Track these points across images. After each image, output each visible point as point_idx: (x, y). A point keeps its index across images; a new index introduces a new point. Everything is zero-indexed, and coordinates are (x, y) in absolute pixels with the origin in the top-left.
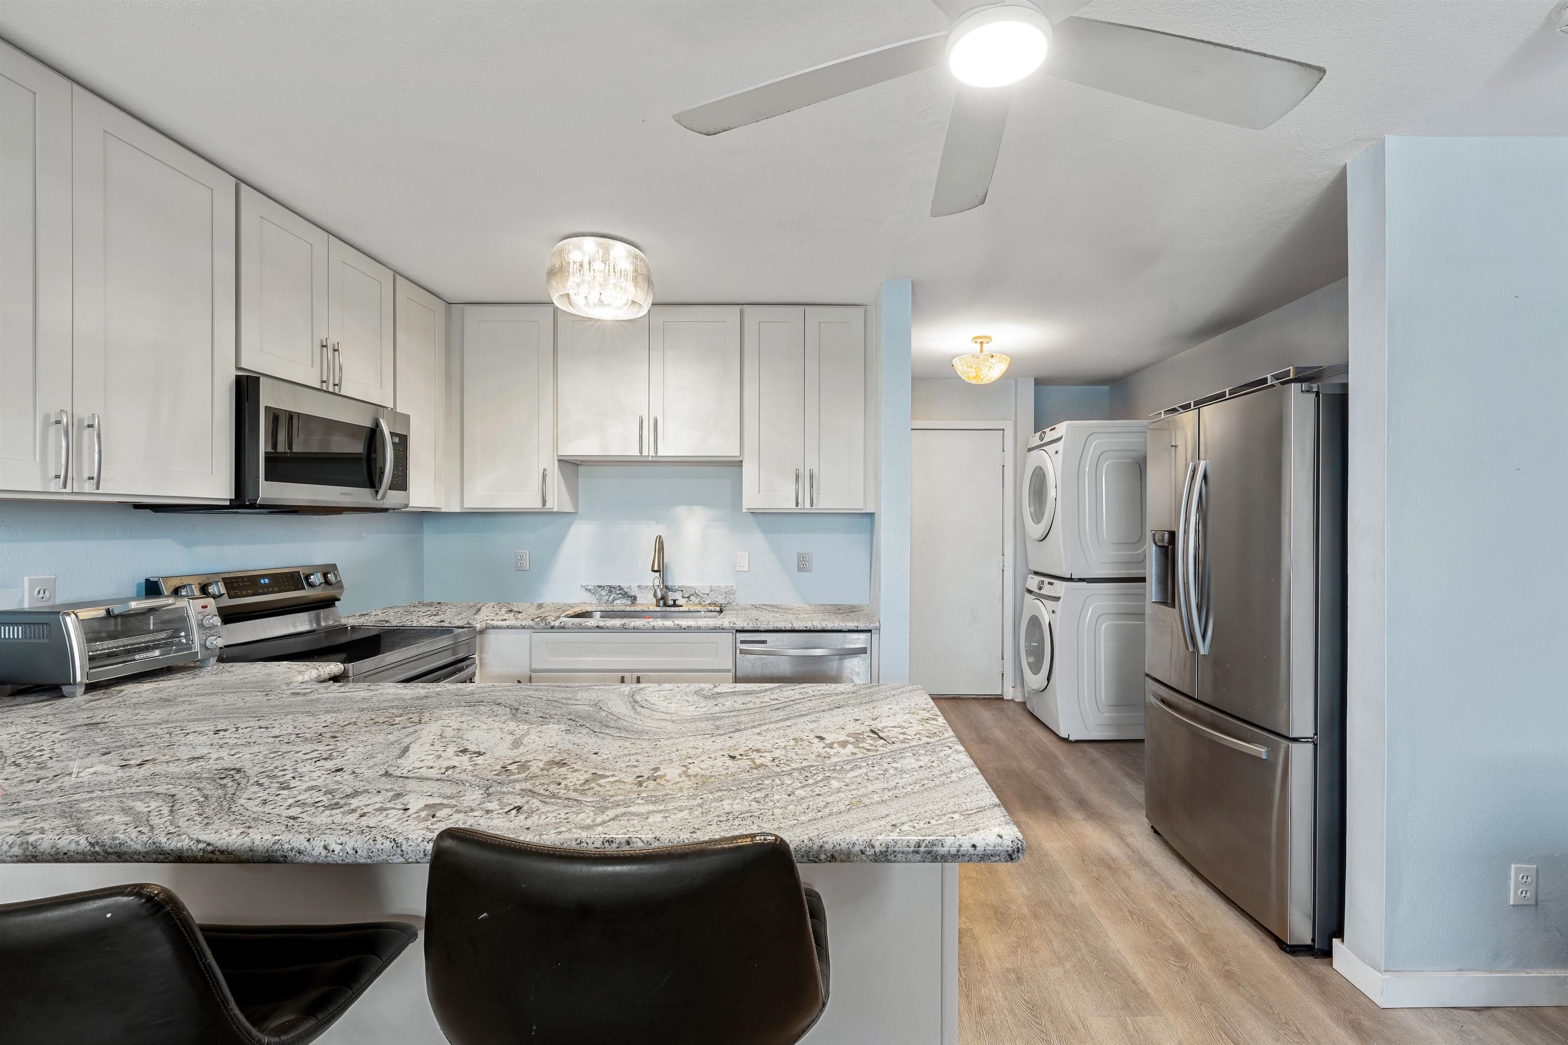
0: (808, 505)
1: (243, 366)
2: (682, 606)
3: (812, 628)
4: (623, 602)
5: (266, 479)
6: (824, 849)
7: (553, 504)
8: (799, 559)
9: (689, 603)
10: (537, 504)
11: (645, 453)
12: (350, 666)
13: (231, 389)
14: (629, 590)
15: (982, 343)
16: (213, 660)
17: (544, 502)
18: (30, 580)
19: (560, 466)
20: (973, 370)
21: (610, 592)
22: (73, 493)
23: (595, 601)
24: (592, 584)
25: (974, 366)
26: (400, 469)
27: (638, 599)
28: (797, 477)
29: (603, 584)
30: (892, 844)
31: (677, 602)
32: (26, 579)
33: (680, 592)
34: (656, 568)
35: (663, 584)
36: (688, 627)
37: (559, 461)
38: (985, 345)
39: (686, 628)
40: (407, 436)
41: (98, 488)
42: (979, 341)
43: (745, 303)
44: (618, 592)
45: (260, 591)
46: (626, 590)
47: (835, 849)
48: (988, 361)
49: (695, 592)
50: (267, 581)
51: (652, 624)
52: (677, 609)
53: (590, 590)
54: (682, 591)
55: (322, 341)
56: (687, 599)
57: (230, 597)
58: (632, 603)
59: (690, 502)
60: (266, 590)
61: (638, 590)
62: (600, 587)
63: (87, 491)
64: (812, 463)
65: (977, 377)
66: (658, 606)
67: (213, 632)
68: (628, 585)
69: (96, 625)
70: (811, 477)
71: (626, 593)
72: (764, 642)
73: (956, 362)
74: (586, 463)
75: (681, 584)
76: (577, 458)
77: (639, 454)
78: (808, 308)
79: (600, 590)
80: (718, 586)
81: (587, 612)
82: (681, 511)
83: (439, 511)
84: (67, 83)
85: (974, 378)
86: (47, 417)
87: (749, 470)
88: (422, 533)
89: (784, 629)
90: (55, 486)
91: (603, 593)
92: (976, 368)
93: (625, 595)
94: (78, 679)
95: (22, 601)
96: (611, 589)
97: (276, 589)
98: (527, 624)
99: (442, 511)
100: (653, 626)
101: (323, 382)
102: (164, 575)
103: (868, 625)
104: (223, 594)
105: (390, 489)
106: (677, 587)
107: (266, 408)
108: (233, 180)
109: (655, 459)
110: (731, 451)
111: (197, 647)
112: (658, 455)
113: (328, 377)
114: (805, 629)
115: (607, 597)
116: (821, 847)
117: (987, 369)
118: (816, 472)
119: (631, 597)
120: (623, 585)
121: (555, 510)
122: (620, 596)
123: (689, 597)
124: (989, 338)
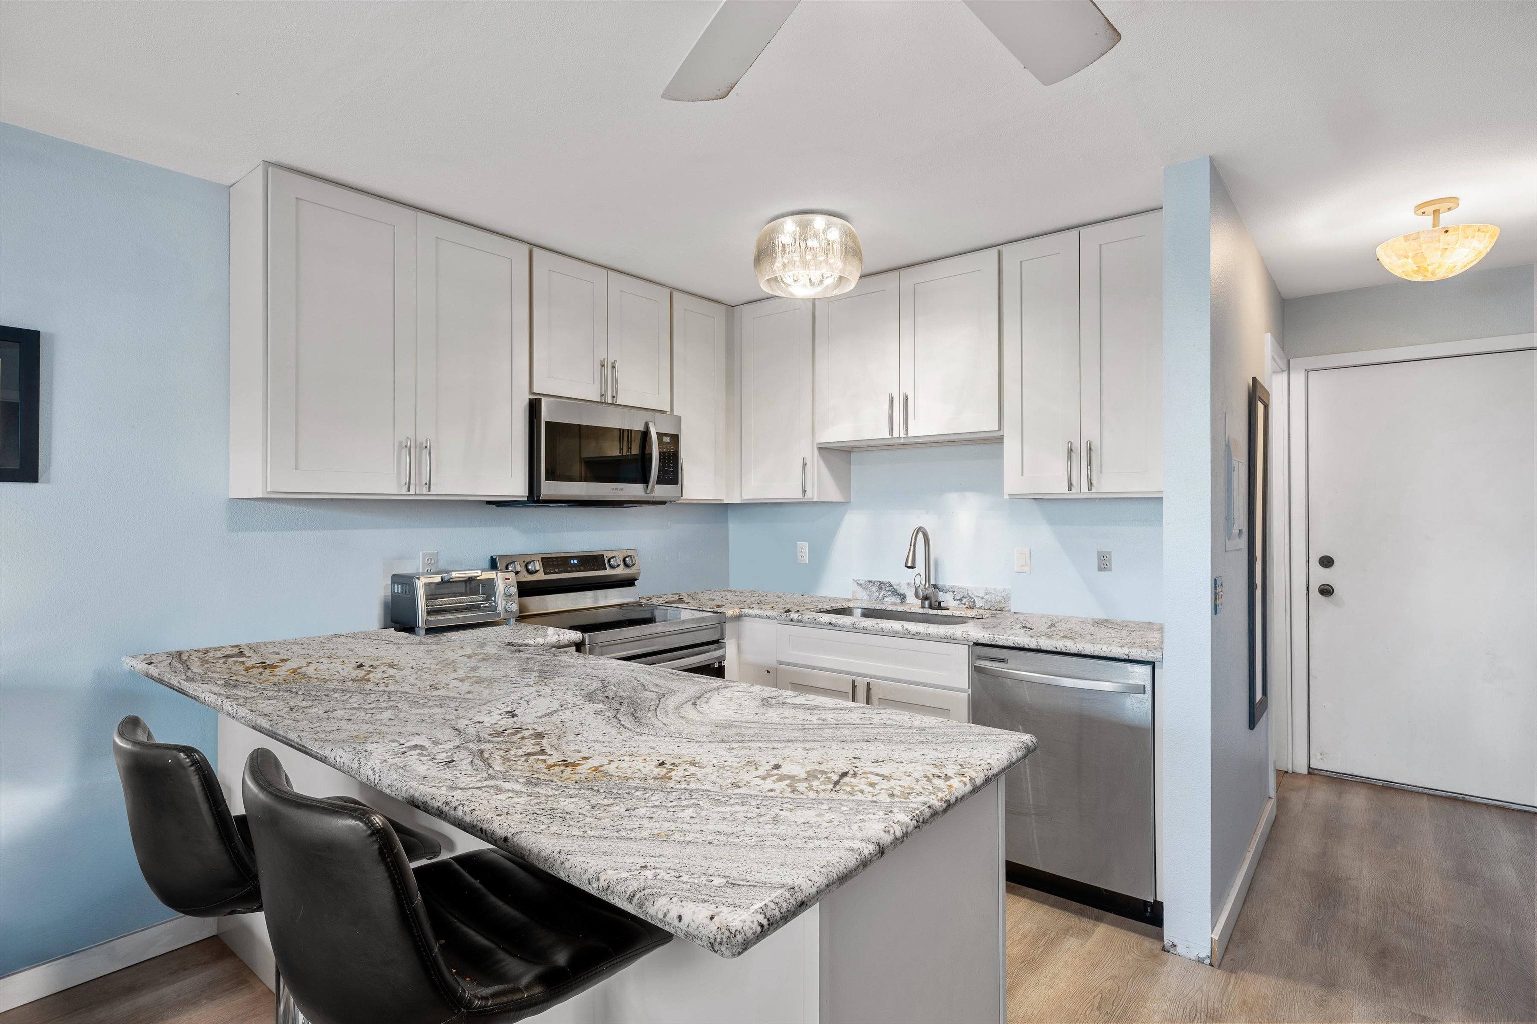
0: (1085, 489)
1: (535, 391)
2: (948, 609)
3: (1064, 651)
4: (892, 601)
5: (547, 480)
6: (563, 866)
7: (813, 495)
8: (1099, 559)
9: (960, 606)
10: (796, 495)
11: (896, 435)
12: (587, 636)
13: (525, 411)
14: (898, 587)
15: (1436, 213)
16: (513, 621)
17: (804, 492)
18: (423, 554)
19: (820, 454)
20: (1410, 261)
21: (880, 588)
22: (416, 495)
23: (865, 598)
24: (864, 578)
25: (1411, 255)
26: (672, 465)
27: (907, 598)
28: (1070, 451)
29: (873, 580)
30: (614, 883)
31: (942, 605)
32: (421, 553)
33: (951, 593)
34: (909, 564)
35: (929, 582)
36: (917, 633)
37: (819, 449)
38: (1442, 216)
39: (915, 634)
40: (678, 436)
41: (429, 491)
42: (1430, 210)
43: (1004, 242)
44: (887, 589)
45: (570, 569)
46: (895, 587)
47: (571, 870)
48: (1439, 241)
49: (968, 594)
50: (576, 562)
51: (881, 626)
52: (939, 612)
53: (861, 586)
54: (954, 592)
55: (601, 362)
56: (958, 602)
57: (545, 574)
58: (902, 603)
59: (962, 488)
60: (574, 569)
61: (907, 588)
62: (870, 582)
63: (424, 493)
64: (1091, 432)
65: (1419, 271)
66: (923, 607)
67: (511, 599)
68: (897, 583)
69: (433, 587)
70: (1090, 450)
71: (895, 591)
72: (1002, 661)
73: (1380, 253)
74: (857, 450)
75: (952, 584)
76: (843, 445)
77: (890, 437)
78: (1083, 231)
79: (870, 585)
80: (994, 590)
81: (849, 608)
82: (952, 498)
83: (722, 502)
84: (411, 213)
85: (1416, 272)
86: (400, 443)
87: (1010, 447)
88: (727, 522)
89: (1027, 647)
90: (404, 491)
91: (874, 589)
92: (1414, 257)
93: (895, 593)
94: (420, 625)
95: (418, 569)
96: (881, 585)
97: (582, 569)
98: (772, 615)
99: (725, 502)
100: (882, 629)
101: (602, 396)
102: (499, 555)
103: (1144, 655)
104: (537, 571)
105: (657, 484)
106: (947, 588)
107: (547, 423)
108: (526, 248)
109: (907, 441)
110: (988, 425)
111: (500, 609)
112: (909, 435)
113: (605, 392)
114: (1055, 650)
115: (877, 594)
116: (563, 863)
117: (1440, 253)
118: (1096, 445)
119: (900, 595)
120: (892, 583)
121: (815, 500)
122: (889, 593)
123: (960, 600)
124: (1452, 202)
